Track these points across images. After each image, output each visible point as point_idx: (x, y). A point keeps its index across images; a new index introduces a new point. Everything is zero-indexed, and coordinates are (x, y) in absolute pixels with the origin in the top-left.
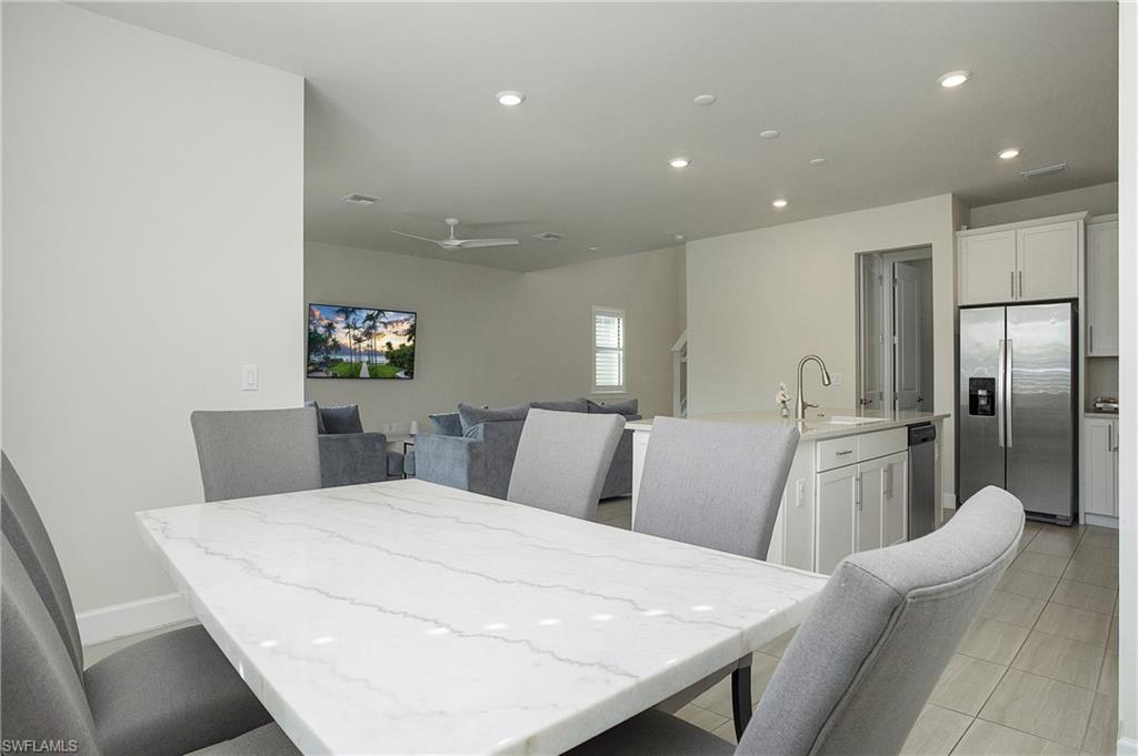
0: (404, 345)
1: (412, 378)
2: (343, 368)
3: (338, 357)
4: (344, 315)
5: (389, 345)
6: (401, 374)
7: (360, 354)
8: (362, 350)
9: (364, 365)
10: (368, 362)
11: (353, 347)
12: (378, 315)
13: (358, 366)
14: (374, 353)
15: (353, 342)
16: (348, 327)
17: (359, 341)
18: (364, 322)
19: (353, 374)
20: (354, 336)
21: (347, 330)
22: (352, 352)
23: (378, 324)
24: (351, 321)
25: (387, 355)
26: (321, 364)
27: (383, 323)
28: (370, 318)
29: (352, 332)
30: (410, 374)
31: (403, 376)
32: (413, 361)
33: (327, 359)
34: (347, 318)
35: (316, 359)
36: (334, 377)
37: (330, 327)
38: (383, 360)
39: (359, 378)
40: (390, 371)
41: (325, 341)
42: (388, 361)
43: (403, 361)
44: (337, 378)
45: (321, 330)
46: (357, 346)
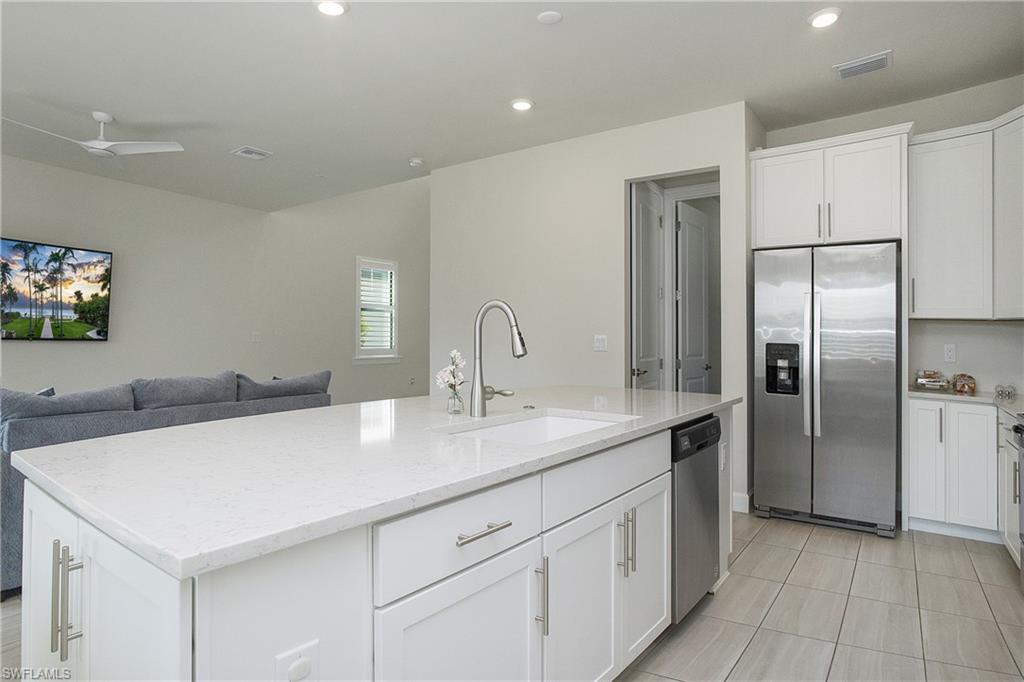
0: (97, 295)
1: (106, 340)
2: (19, 326)
3: (14, 310)
4: (22, 254)
5: (78, 294)
6: (92, 334)
7: (42, 306)
8: (45, 301)
9: (48, 322)
10: (52, 318)
11: (33, 297)
12: (65, 254)
13: (40, 321)
14: (58, 306)
15: (33, 290)
16: (27, 269)
17: (41, 288)
18: (48, 263)
19: (33, 334)
20: (35, 282)
21: (26, 274)
22: (31, 304)
23: (65, 267)
24: (31, 261)
25: (76, 308)
27: (72, 265)
28: (55, 258)
29: (32, 277)
30: (104, 334)
32: (108, 316)
34: (26, 257)
39: (38, 339)
40: (78, 330)
42: (76, 316)
43: (95, 317)
44: (12, 339)
46: (38, 295)
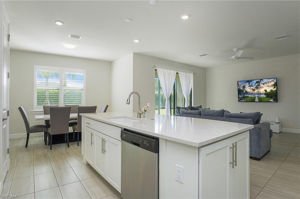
0: (272, 90)
1: (277, 102)
2: (249, 99)
3: (247, 96)
4: (248, 83)
5: (266, 90)
6: (271, 100)
7: (255, 94)
8: (255, 93)
9: (257, 98)
10: (258, 97)
11: (252, 92)
12: (260, 81)
13: (254, 98)
14: (260, 94)
15: (252, 91)
16: (250, 86)
17: (254, 90)
18: (255, 84)
19: (253, 100)
20: (252, 89)
21: (250, 87)
22: (252, 94)
23: (260, 84)
24: (251, 84)
25: (265, 94)
26: (242, 98)
27: (263, 83)
28: (257, 82)
29: (251, 88)
30: (276, 100)
31: (273, 101)
32: (277, 95)
33: (244, 96)
34: (249, 83)
35: (241, 96)
36: (247, 101)
37: (244, 87)
38: (264, 96)
39: (255, 102)
40: (267, 99)
41: (243, 91)
42: (266, 96)
43: (273, 96)
44: (247, 102)
45: (241, 88)
46: (253, 92)
